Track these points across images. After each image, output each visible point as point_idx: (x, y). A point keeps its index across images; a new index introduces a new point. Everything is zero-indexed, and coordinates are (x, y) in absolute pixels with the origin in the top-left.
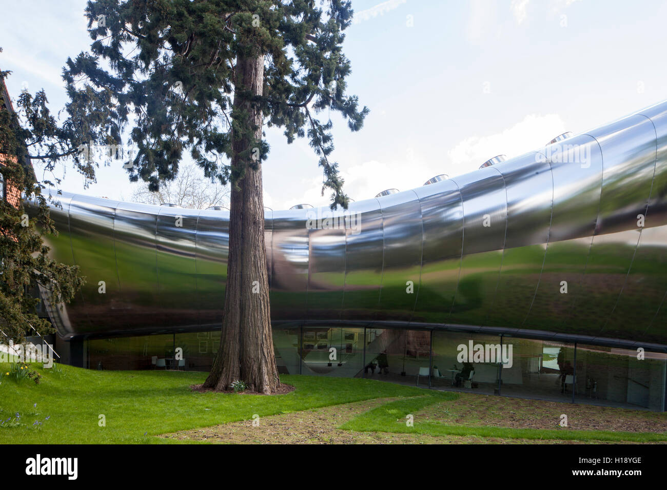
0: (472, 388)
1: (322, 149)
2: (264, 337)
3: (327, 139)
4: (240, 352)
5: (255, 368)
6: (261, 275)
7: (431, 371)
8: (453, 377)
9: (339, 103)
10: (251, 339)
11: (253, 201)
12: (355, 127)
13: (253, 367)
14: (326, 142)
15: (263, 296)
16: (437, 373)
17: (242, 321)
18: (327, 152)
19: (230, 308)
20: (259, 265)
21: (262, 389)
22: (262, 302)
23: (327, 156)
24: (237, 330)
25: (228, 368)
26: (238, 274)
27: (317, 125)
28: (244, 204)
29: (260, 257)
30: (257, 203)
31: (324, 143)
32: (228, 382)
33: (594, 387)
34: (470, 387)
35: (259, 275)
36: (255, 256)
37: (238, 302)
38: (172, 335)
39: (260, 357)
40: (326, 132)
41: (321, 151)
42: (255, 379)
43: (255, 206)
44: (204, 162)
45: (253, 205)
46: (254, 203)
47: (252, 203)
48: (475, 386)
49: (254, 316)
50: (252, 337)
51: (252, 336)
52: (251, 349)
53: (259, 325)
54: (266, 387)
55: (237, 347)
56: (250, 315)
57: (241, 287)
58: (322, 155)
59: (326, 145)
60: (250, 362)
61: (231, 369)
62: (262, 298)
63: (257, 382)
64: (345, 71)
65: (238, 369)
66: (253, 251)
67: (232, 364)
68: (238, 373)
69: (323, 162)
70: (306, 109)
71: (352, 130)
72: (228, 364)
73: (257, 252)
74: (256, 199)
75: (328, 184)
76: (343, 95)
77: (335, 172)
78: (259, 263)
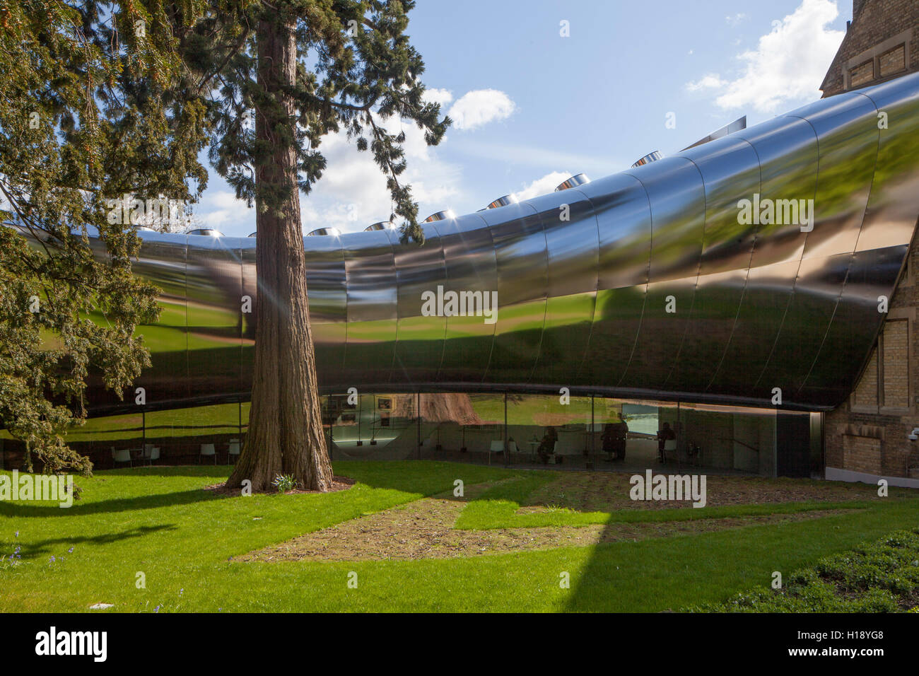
0: (557, 463)
1: (391, 166)
2: (313, 413)
3: (396, 153)
4: (281, 435)
5: (304, 457)
6: (305, 329)
7: (506, 445)
8: (533, 451)
9: (414, 109)
10: (296, 417)
11: (291, 230)
12: (432, 141)
13: (301, 455)
14: (395, 158)
15: (310, 358)
16: (513, 447)
17: (281, 393)
18: (398, 170)
19: (264, 376)
20: (302, 317)
21: (316, 484)
22: (309, 367)
23: (396, 176)
24: (276, 406)
25: (266, 458)
26: (275, 328)
27: (383, 135)
28: (278, 234)
29: (302, 305)
30: (296, 232)
31: (392, 159)
32: (266, 478)
33: (697, 452)
34: (554, 462)
35: (303, 329)
36: (296, 304)
37: (276, 367)
38: (141, 414)
39: (309, 440)
40: (395, 145)
41: (389, 169)
42: (305, 471)
43: (293, 237)
44: (238, 178)
45: (291, 236)
46: (292, 233)
47: (289, 232)
48: (560, 460)
49: (300, 386)
50: (298, 415)
51: (298, 412)
52: (297, 431)
53: (306, 397)
54: (321, 481)
55: (277, 429)
56: (294, 384)
57: (279, 346)
58: (390, 174)
59: (397, 162)
60: (297, 448)
61: (269, 460)
62: (308, 361)
63: (309, 475)
64: (417, 68)
65: (280, 459)
66: (293, 297)
67: (271, 453)
68: (280, 465)
69: (392, 184)
70: (368, 113)
71: (429, 144)
72: (264, 454)
73: (299, 299)
74: (294, 226)
75: (399, 212)
76: (421, 100)
77: (407, 196)
78: (302, 313)
